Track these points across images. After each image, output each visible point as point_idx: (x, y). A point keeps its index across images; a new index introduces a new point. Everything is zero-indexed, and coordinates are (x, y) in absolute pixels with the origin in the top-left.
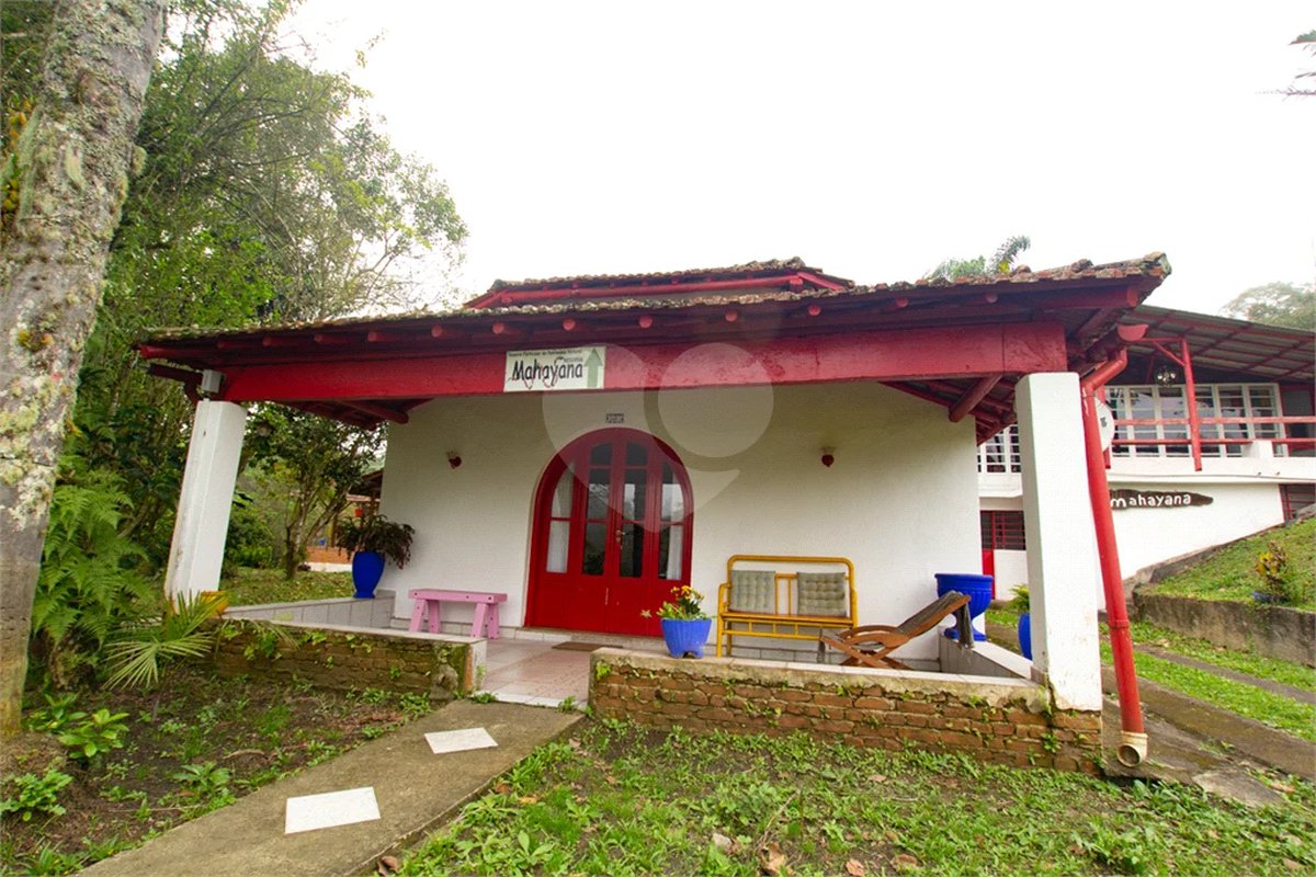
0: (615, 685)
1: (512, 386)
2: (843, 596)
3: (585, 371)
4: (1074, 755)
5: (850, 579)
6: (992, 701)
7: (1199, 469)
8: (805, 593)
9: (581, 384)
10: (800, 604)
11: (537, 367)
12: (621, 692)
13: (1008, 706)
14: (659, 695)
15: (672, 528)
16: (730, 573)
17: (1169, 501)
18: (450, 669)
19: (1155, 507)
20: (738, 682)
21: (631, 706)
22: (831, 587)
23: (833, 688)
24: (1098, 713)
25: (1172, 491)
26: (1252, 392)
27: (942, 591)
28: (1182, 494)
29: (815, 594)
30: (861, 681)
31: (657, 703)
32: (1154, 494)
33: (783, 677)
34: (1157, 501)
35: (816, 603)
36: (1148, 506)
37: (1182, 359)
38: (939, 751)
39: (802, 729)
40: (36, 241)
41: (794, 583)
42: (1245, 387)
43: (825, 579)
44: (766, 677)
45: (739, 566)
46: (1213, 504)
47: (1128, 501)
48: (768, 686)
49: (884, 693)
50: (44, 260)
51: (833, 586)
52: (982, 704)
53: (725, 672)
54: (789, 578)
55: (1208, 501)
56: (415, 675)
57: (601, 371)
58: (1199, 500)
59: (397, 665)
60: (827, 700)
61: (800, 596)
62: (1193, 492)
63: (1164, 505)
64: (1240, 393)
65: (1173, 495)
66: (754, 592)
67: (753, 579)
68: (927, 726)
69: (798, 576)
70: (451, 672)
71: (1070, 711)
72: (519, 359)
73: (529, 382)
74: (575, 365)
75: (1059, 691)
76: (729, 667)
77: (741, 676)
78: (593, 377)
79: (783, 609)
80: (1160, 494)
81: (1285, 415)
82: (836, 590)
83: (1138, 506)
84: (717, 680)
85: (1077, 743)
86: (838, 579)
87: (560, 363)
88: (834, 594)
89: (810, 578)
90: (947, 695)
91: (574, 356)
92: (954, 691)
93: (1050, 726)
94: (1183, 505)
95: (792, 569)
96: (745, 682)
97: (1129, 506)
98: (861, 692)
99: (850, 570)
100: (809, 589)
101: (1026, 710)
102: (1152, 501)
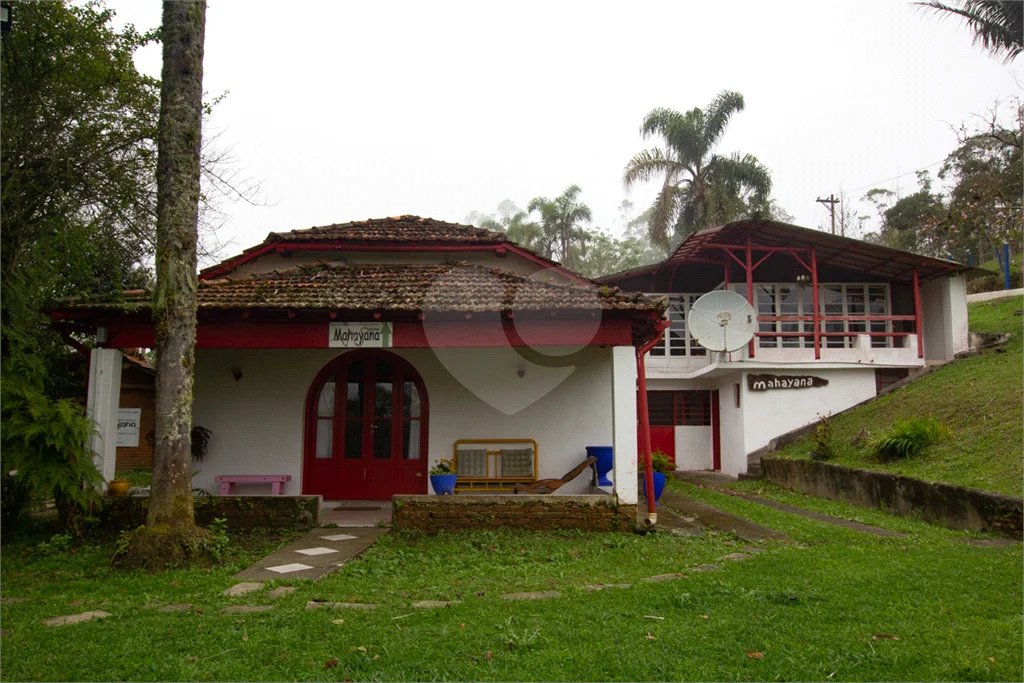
0: (407, 512)
1: (333, 344)
2: (530, 464)
3: (381, 336)
4: (626, 525)
5: (535, 452)
6: (592, 504)
7: (818, 357)
8: (507, 463)
9: (379, 344)
10: (502, 470)
11: (350, 333)
12: (410, 515)
13: (599, 505)
14: (431, 515)
15: (412, 422)
16: (457, 453)
17: (797, 384)
18: (307, 512)
19: (787, 388)
20: (473, 504)
21: (416, 522)
22: (524, 458)
23: (519, 503)
24: (636, 505)
25: (800, 375)
26: (871, 290)
27: (588, 455)
28: (806, 378)
29: (512, 463)
30: (533, 499)
31: (430, 519)
32: (786, 378)
33: (495, 500)
34: (788, 384)
35: (513, 469)
36: (781, 388)
37: (810, 266)
38: (568, 528)
39: (505, 525)
40: (181, 318)
41: (499, 457)
42: (866, 286)
43: (519, 453)
44: (486, 501)
45: (461, 447)
46: (828, 386)
47: (767, 384)
48: (487, 505)
49: (543, 504)
50: (185, 326)
51: (524, 457)
52: (587, 505)
53: (466, 500)
54: (496, 453)
55: (825, 383)
56: (284, 518)
57: (390, 337)
58: (819, 383)
59: (272, 513)
60: (517, 510)
61: (503, 465)
62: (814, 375)
63: (793, 387)
64: (861, 290)
65: (800, 378)
66: (472, 464)
67: (472, 455)
68: (564, 517)
69: (501, 452)
70: (308, 514)
71: (624, 505)
72: (338, 328)
73: (345, 342)
74: (375, 332)
75: (620, 497)
76: (468, 498)
77: (474, 501)
78: (385, 341)
79: (491, 475)
80: (791, 378)
81: (893, 314)
82: (526, 460)
83: (774, 388)
84: (462, 505)
85: (627, 519)
86: (527, 453)
87: (365, 331)
88: (524, 463)
89: (509, 453)
90: (572, 502)
91: (372, 327)
92: (575, 500)
93: (616, 513)
94: (807, 387)
95: (497, 448)
96: (475, 504)
97: (768, 388)
98: (533, 504)
99: (535, 446)
100: (509, 460)
101: (606, 507)
102: (785, 384)
